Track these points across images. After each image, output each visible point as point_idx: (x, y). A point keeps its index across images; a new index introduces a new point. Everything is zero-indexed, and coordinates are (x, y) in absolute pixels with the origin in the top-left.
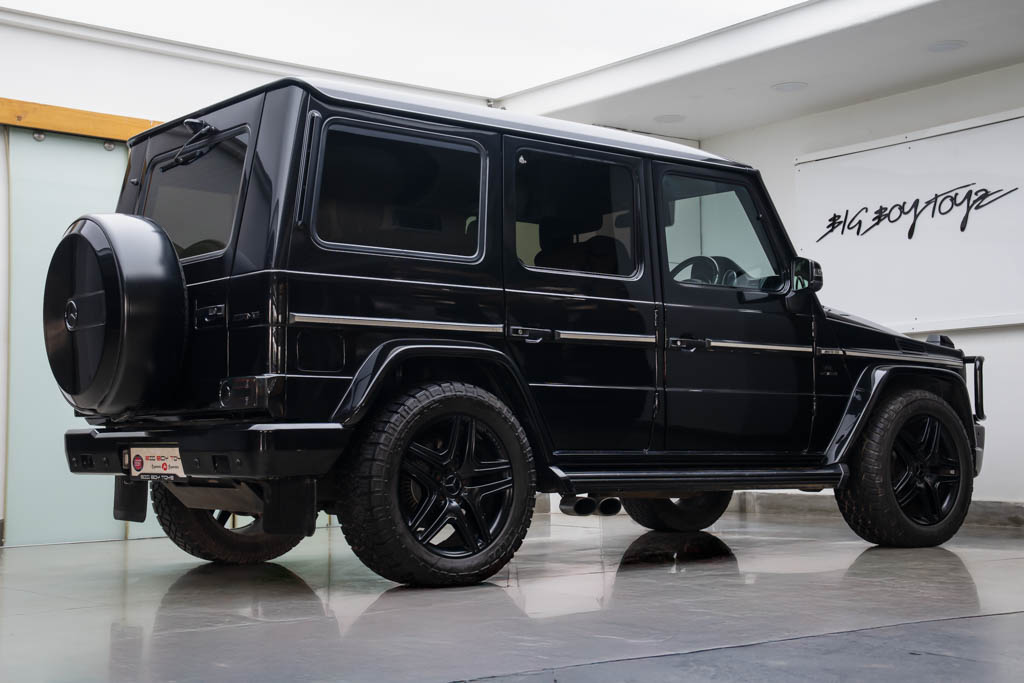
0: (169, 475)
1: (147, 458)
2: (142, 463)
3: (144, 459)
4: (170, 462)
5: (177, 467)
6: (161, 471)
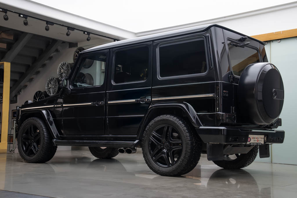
0: (260, 143)
1: (252, 138)
2: (251, 140)
3: (251, 138)
4: (259, 139)
5: (261, 141)
6: (256, 142)
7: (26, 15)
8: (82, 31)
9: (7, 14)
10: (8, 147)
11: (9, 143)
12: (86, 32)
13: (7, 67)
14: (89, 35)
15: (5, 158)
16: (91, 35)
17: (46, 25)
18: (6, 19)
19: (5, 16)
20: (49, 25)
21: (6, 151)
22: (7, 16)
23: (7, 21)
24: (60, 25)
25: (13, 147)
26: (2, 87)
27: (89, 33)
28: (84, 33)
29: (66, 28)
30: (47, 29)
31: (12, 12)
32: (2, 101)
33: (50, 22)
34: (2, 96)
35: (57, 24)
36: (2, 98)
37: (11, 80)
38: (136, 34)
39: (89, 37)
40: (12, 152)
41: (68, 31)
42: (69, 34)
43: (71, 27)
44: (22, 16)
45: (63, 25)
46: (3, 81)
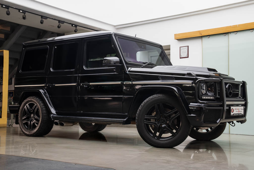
7: (24, 11)
8: (70, 24)
9: (9, 10)
10: (7, 122)
11: (8, 118)
12: (74, 25)
13: (6, 54)
14: (76, 27)
15: (6, 132)
16: (78, 27)
17: (41, 19)
18: (8, 14)
19: (7, 12)
20: (43, 19)
21: (6, 125)
22: (9, 12)
23: (9, 16)
24: (53, 19)
25: (12, 122)
26: (2, 72)
27: (76, 26)
28: (72, 26)
29: (58, 22)
30: (42, 22)
31: (13, 8)
32: (2, 83)
33: (44, 17)
34: (2, 79)
35: (50, 18)
36: (2, 81)
37: (10, 65)
38: (115, 26)
39: (76, 29)
40: (11, 127)
41: (59, 24)
42: (60, 26)
43: (61, 20)
44: (21, 11)
45: (55, 19)
46: (3, 66)
